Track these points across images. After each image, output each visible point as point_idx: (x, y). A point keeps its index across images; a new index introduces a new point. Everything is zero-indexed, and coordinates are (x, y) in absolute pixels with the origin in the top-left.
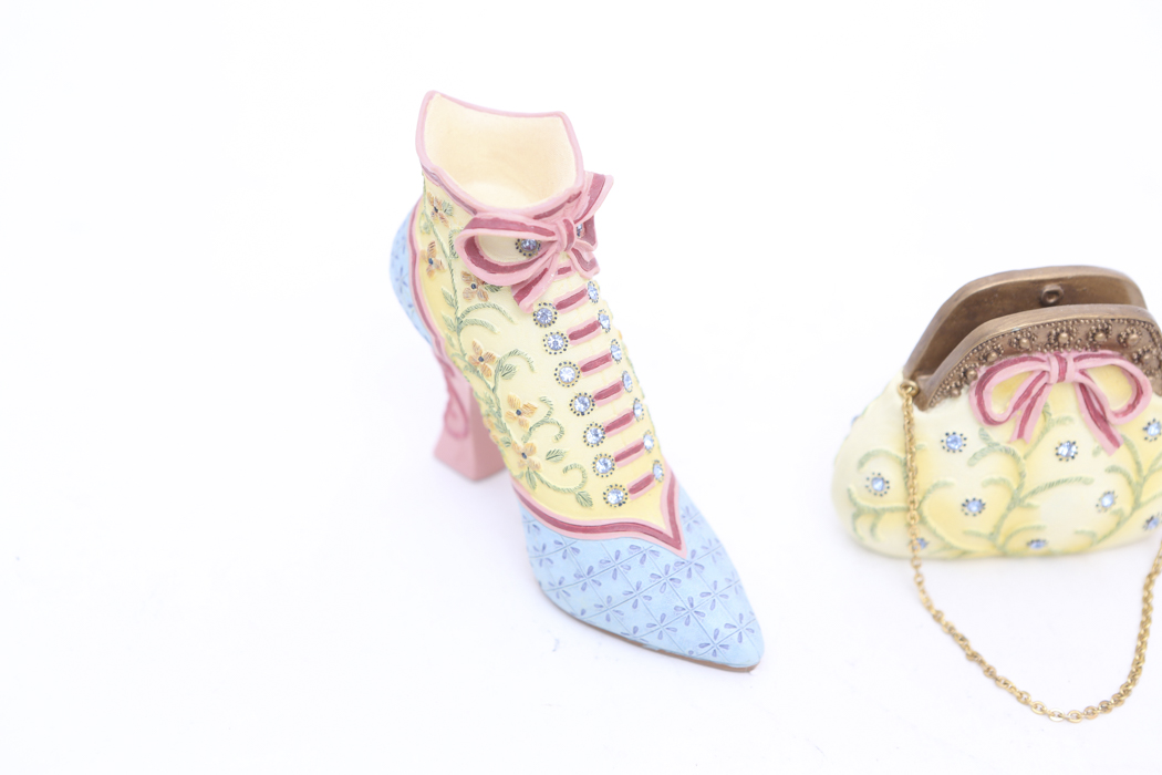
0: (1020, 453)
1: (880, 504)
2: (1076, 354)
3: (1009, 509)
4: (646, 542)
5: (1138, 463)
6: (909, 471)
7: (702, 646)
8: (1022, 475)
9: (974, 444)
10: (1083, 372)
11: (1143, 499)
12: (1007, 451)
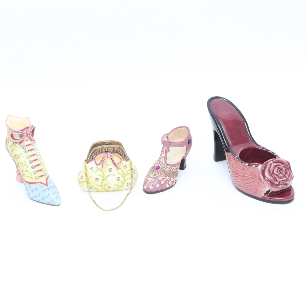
0: (103, 170)
1: (82, 180)
2: (110, 153)
3: (103, 180)
4: (41, 185)
5: (123, 173)
6: (86, 174)
7: (50, 201)
8: (104, 174)
9: (95, 169)
10: (111, 156)
11: (126, 179)
12: (101, 170)
